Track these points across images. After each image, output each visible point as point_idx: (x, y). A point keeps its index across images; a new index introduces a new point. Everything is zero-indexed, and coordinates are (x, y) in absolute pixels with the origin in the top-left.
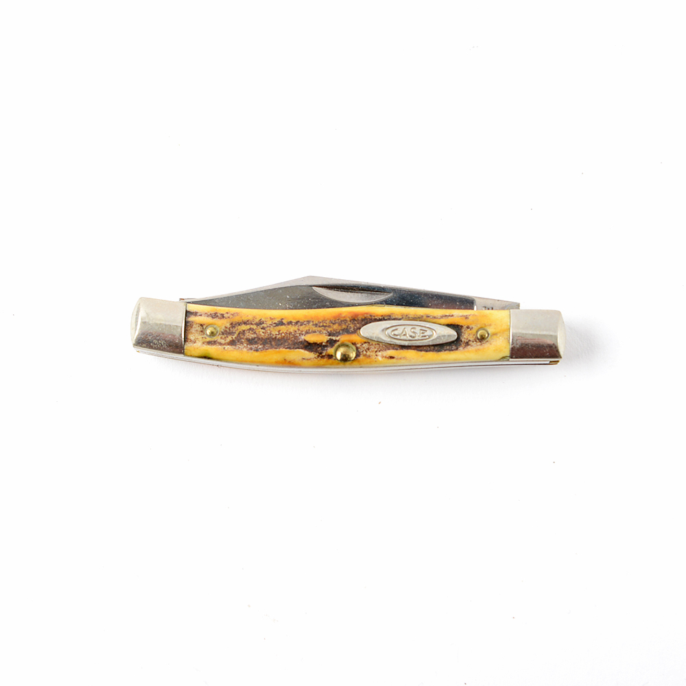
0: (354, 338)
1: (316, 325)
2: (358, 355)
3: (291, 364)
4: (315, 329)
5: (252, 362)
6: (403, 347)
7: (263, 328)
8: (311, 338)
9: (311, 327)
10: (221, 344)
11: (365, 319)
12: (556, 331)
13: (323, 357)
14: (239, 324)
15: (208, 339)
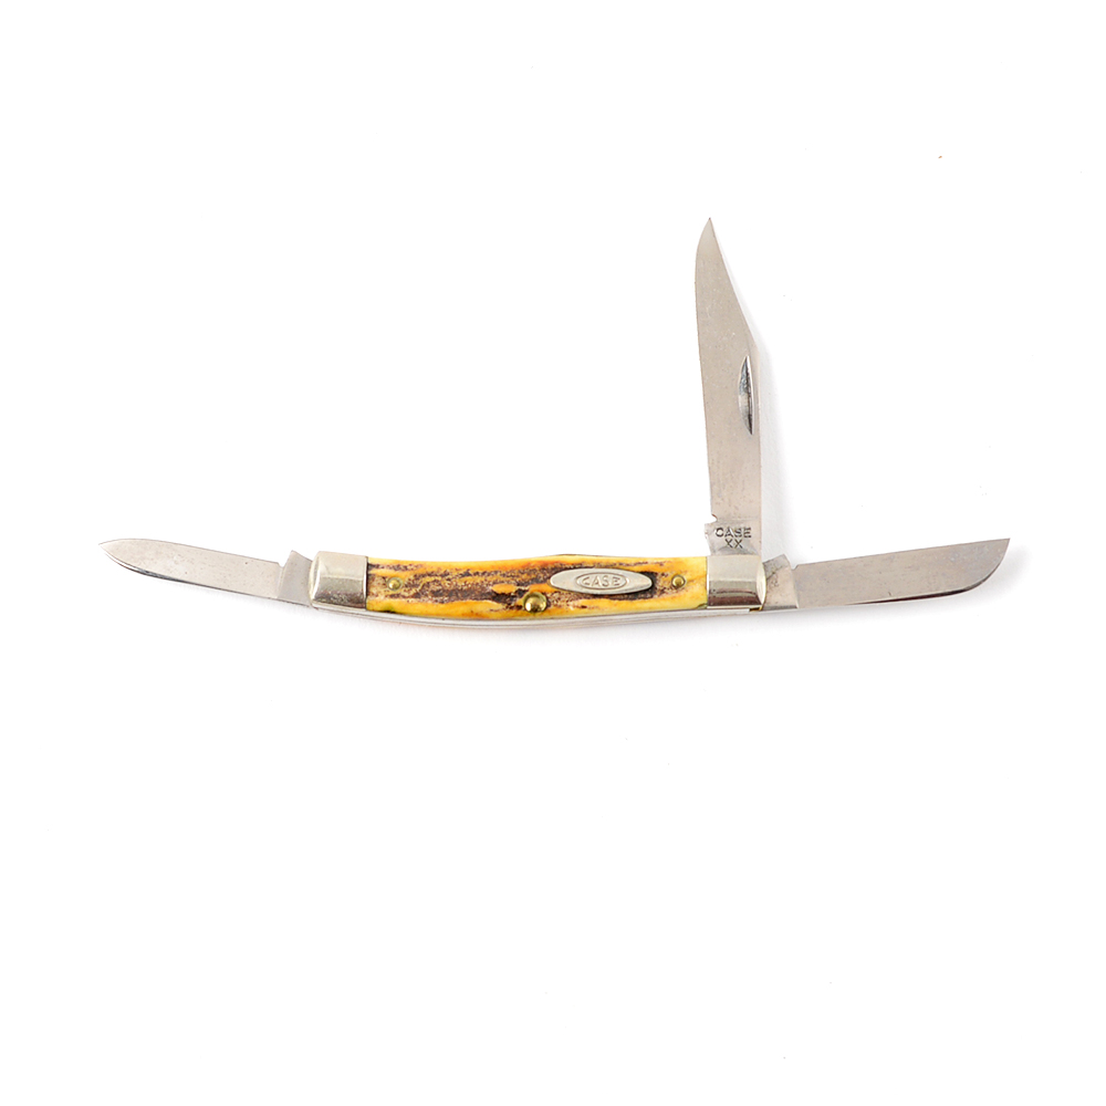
0: (544, 587)
1: (504, 575)
2: (548, 605)
3: (478, 616)
4: (502, 579)
5: (437, 616)
6: (595, 596)
7: (449, 580)
8: (499, 589)
9: (498, 577)
10: (404, 597)
11: (556, 568)
12: (755, 577)
13: (512, 608)
14: (424, 576)
15: (391, 592)
